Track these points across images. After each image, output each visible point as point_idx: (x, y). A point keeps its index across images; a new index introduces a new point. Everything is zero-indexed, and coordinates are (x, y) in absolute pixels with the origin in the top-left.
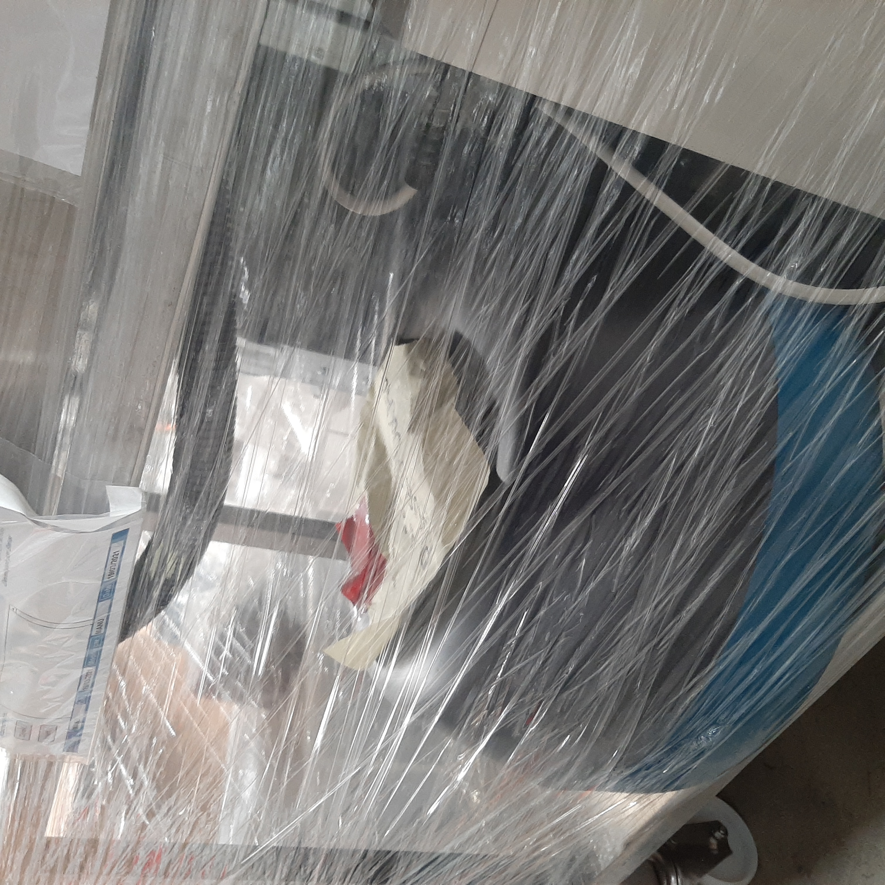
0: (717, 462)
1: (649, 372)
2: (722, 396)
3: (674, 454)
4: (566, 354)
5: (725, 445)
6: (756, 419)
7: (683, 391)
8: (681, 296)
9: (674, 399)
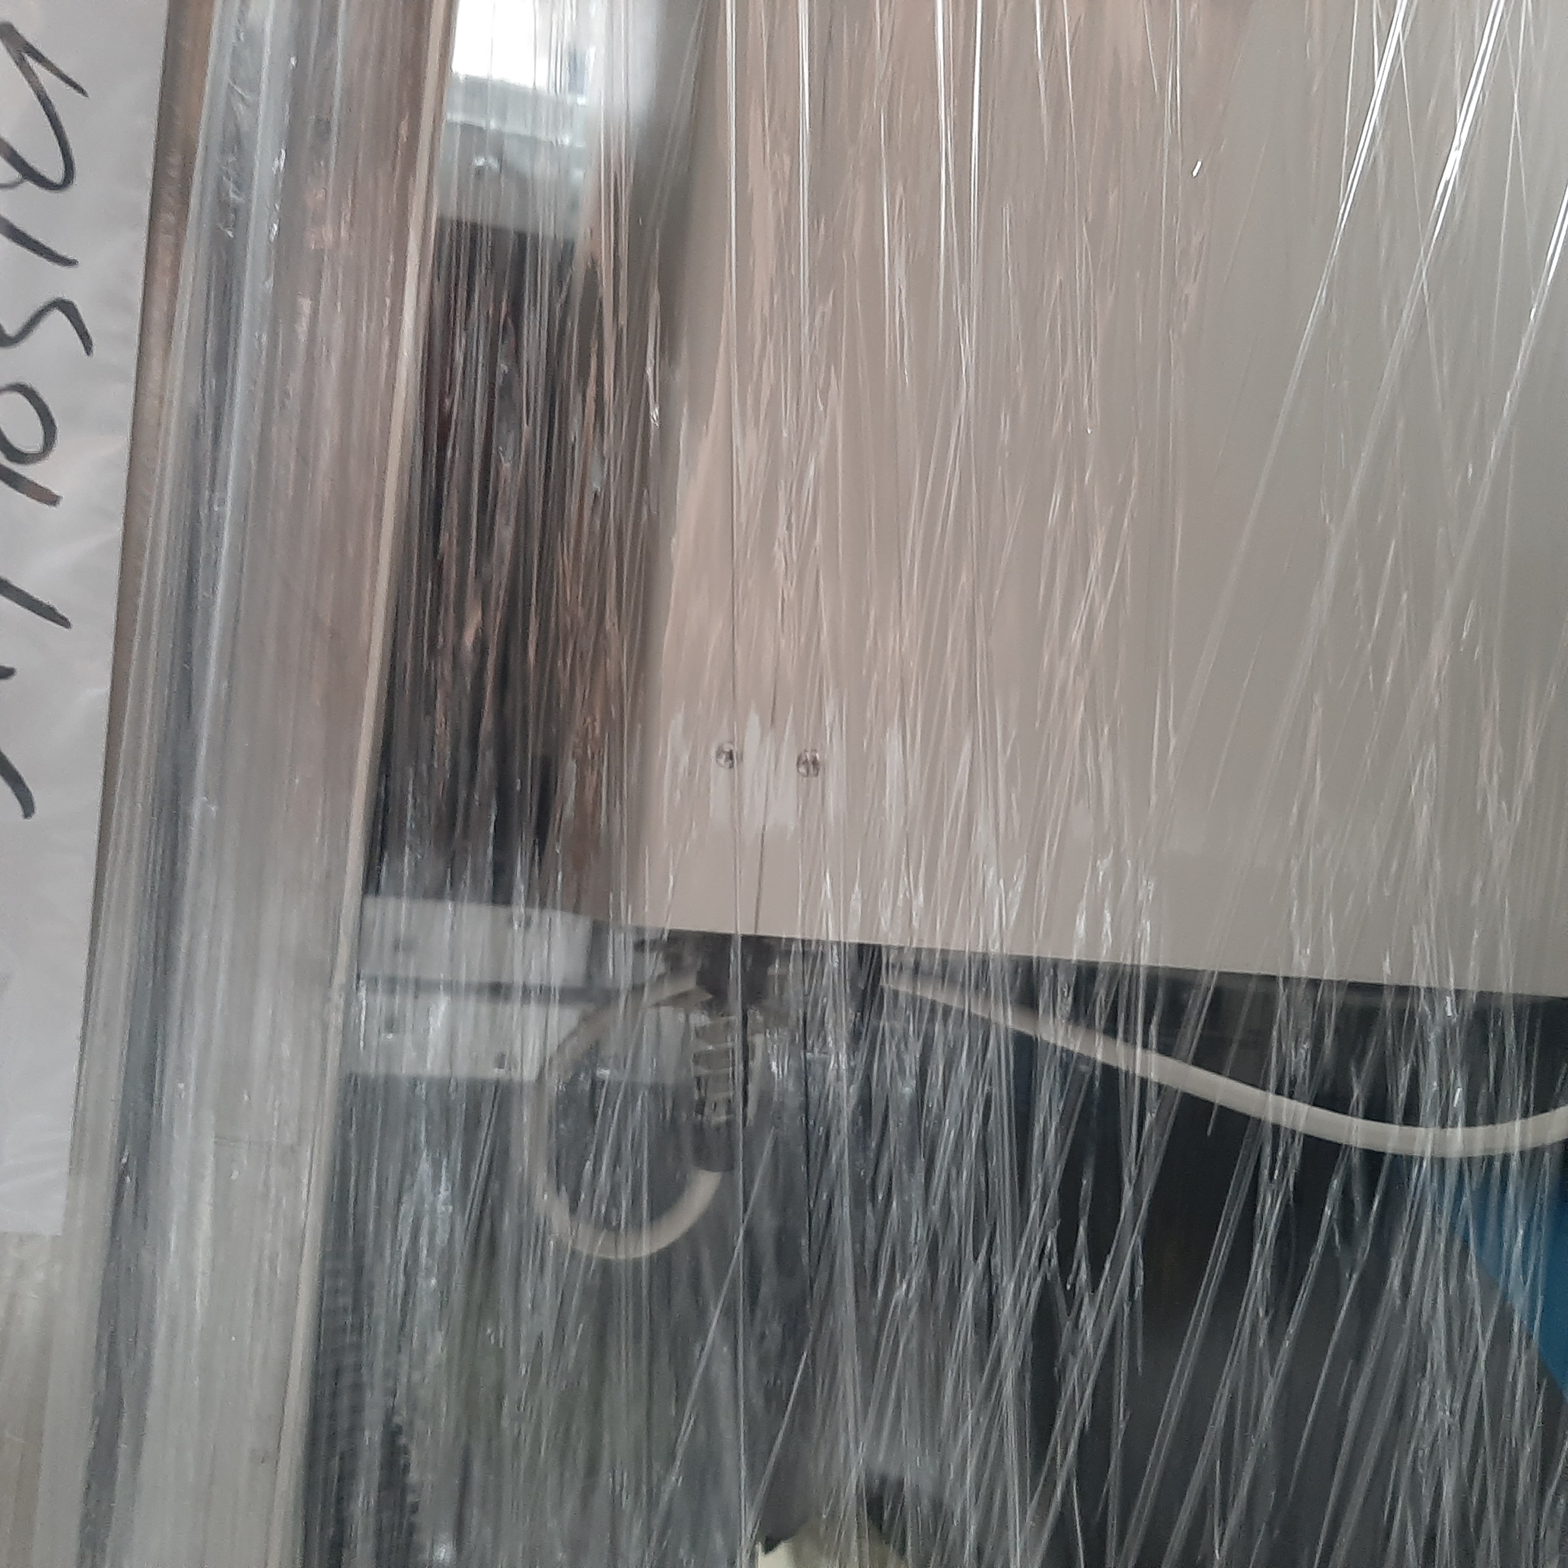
0: (1497, 1504)
1: (1275, 1335)
2: (1438, 1347)
3: (1404, 1516)
4: (1097, 1343)
5: (1494, 1459)
6: (1529, 1377)
7: (1359, 1359)
8: (1266, 1161)
9: (1349, 1384)
